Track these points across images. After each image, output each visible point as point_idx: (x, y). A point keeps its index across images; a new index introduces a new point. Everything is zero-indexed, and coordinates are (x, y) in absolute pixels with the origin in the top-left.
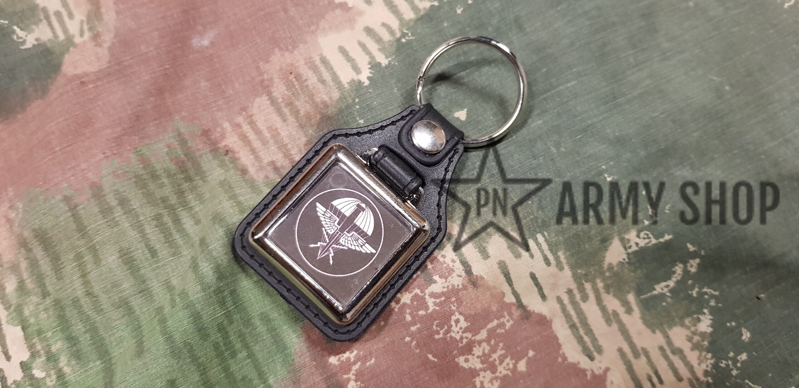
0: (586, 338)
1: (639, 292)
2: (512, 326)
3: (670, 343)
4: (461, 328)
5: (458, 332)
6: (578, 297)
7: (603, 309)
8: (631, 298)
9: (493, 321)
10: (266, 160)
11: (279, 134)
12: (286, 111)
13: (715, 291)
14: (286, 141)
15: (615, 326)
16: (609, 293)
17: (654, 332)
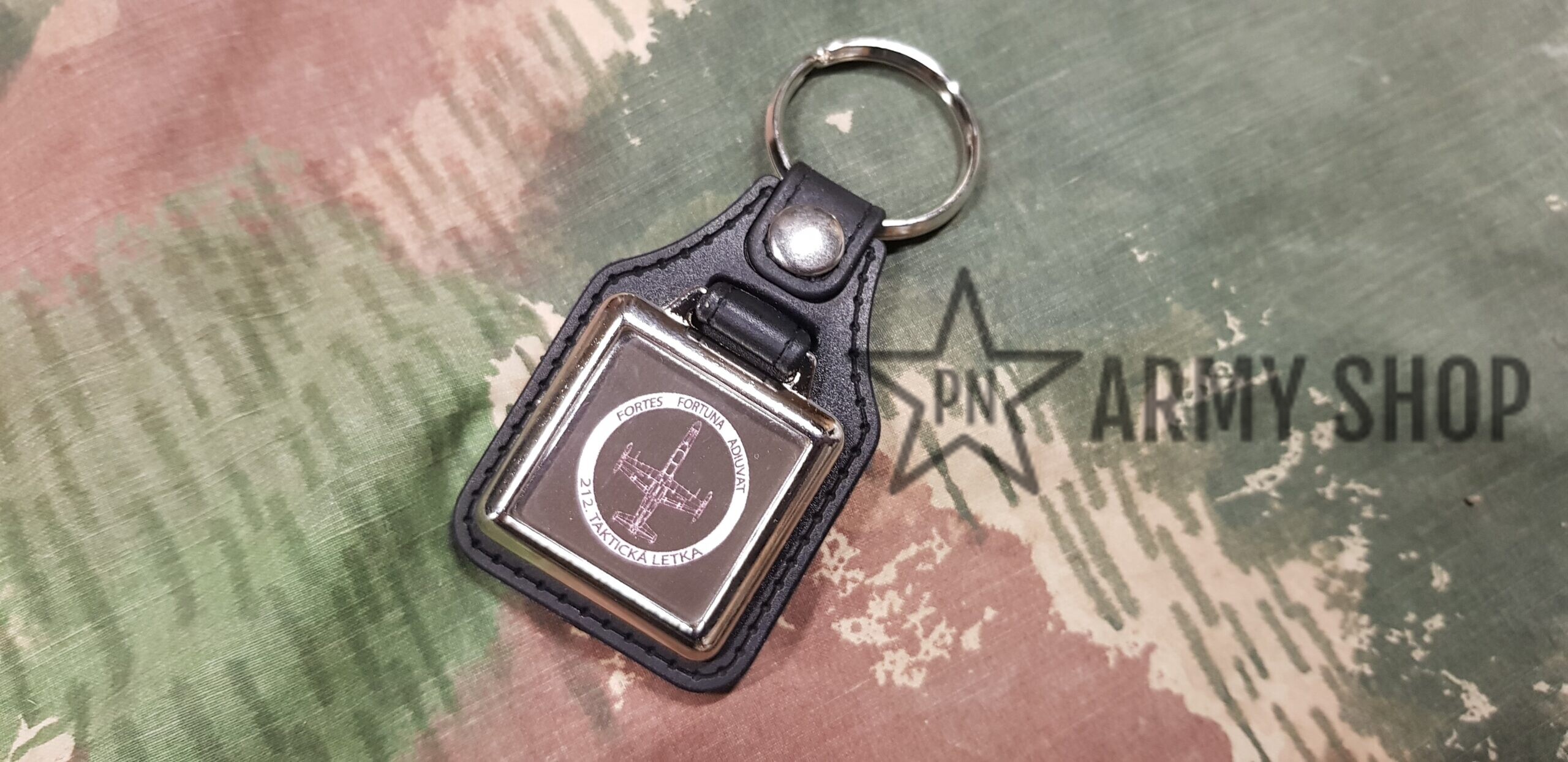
0: (1104, 584)
1: (1213, 489)
2: (949, 558)
3: (1280, 593)
4: (841, 560)
5: (836, 568)
6: (1084, 498)
7: (1139, 524)
8: (1196, 500)
9: (908, 546)
10: (441, 225)
11: (466, 172)
12: (482, 125)
13: (1373, 487)
14: (482, 184)
15: (1164, 559)
16: (1149, 491)
17: (1246, 571)
